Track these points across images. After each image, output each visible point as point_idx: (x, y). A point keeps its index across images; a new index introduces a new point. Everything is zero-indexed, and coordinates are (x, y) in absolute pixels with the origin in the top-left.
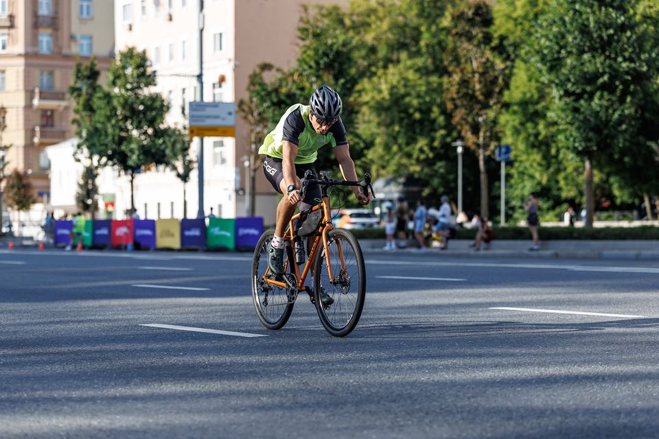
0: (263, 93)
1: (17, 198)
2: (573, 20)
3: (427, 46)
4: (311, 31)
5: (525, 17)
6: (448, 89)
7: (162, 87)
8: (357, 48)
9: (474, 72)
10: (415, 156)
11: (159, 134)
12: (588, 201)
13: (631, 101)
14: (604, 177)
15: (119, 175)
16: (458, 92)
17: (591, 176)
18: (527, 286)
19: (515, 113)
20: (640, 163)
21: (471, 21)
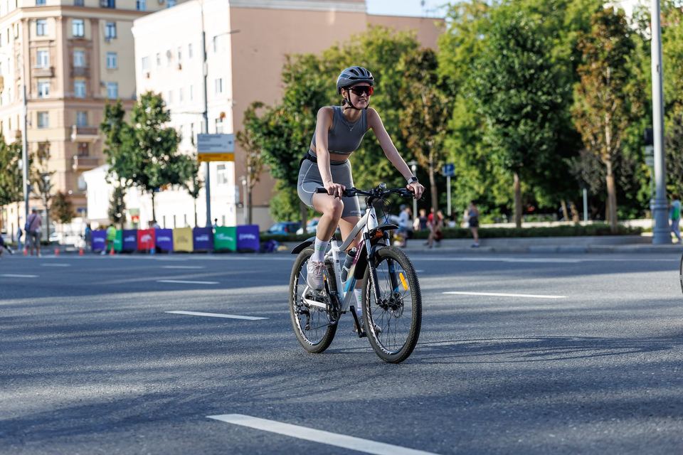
0: (256, 126)
1: (61, 213)
2: (501, 63)
3: (386, 86)
4: (293, 75)
5: (463, 61)
6: (403, 120)
7: (174, 123)
8: (331, 88)
9: (424, 106)
10: (378, 174)
11: (174, 161)
12: (517, 206)
13: (549, 127)
14: (529, 187)
15: (142, 194)
16: (411, 122)
17: (519, 186)
18: (472, 275)
19: (457, 138)
20: (558, 176)
21: (420, 65)
